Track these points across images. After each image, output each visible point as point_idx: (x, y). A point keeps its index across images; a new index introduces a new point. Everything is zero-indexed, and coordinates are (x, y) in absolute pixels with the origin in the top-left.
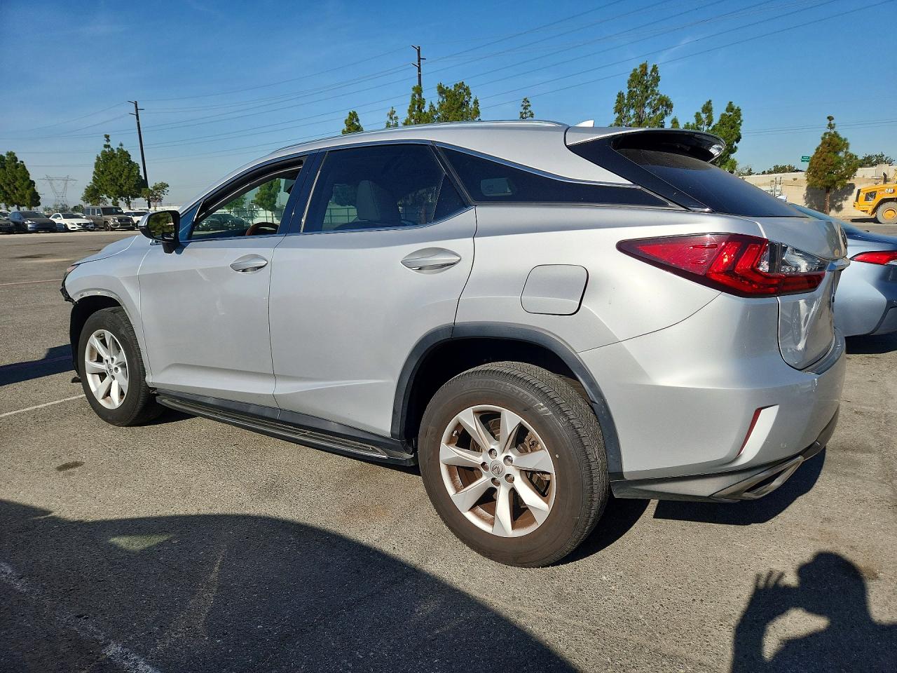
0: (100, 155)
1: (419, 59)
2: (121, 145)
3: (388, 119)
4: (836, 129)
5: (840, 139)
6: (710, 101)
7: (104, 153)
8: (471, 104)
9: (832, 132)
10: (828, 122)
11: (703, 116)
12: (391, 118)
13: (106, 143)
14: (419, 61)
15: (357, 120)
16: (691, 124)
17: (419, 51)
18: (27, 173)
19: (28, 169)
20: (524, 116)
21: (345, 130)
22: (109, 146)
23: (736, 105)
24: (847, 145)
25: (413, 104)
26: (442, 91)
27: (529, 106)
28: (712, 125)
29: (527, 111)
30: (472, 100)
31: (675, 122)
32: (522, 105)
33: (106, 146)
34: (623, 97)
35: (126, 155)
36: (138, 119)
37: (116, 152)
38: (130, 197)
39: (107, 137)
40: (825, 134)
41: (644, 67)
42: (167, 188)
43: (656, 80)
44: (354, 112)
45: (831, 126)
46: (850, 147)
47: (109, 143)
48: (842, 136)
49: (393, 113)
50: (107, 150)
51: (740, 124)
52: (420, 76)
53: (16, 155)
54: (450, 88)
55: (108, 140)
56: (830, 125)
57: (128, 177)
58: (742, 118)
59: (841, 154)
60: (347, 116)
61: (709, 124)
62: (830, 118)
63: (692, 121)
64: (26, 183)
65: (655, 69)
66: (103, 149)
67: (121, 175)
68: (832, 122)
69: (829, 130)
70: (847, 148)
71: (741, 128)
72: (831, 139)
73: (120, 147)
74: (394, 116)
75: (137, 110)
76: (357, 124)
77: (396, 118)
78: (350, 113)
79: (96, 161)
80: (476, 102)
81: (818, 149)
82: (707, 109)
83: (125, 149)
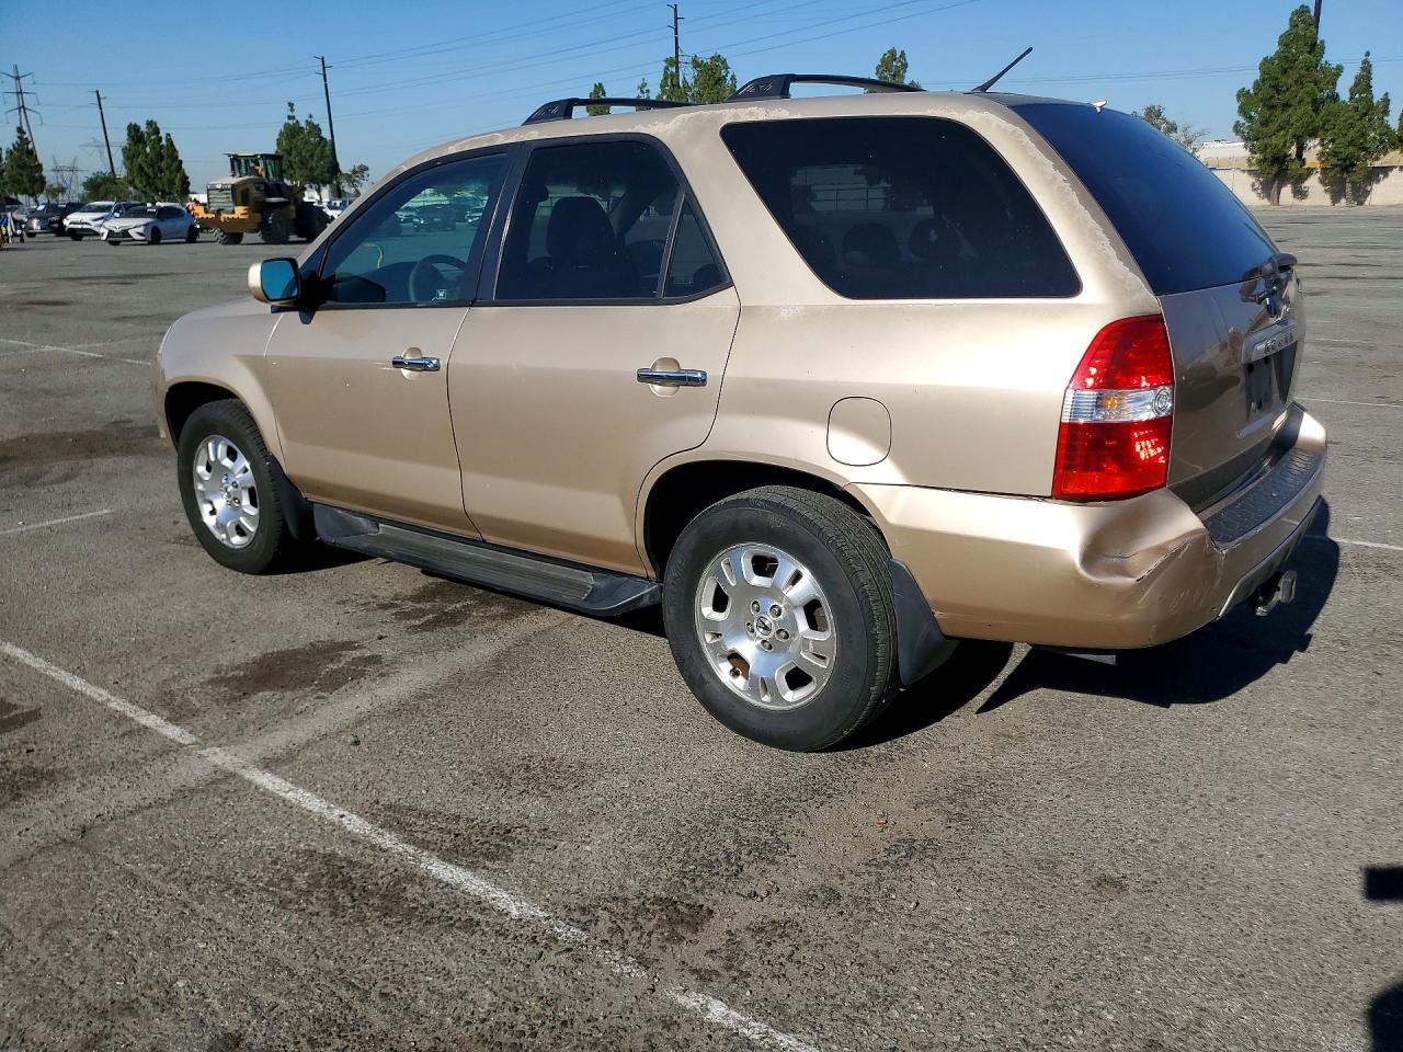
0: (282, 130)
1: (676, 19)
2: (311, 116)
7: (286, 126)
8: (728, 78)
12: (642, 91)
13: (291, 114)
14: (676, 22)
15: (603, 94)
17: (676, 10)
18: (175, 151)
22: (293, 117)
25: (666, 78)
26: (696, 63)
30: (729, 75)
33: (289, 118)
35: (315, 129)
36: (325, 80)
37: (303, 124)
39: (291, 105)
41: (893, 52)
42: (368, 171)
43: (905, 66)
44: (600, 85)
47: (294, 114)
49: (644, 85)
50: (291, 122)
52: (676, 39)
53: (158, 125)
54: (705, 61)
55: (292, 110)
57: (321, 158)
60: (592, 89)
64: (175, 165)
65: (903, 54)
66: (287, 121)
67: (312, 156)
73: (308, 119)
74: (645, 89)
75: (324, 67)
76: (603, 97)
77: (648, 91)
78: (595, 85)
79: (278, 136)
80: (733, 78)
83: (315, 122)
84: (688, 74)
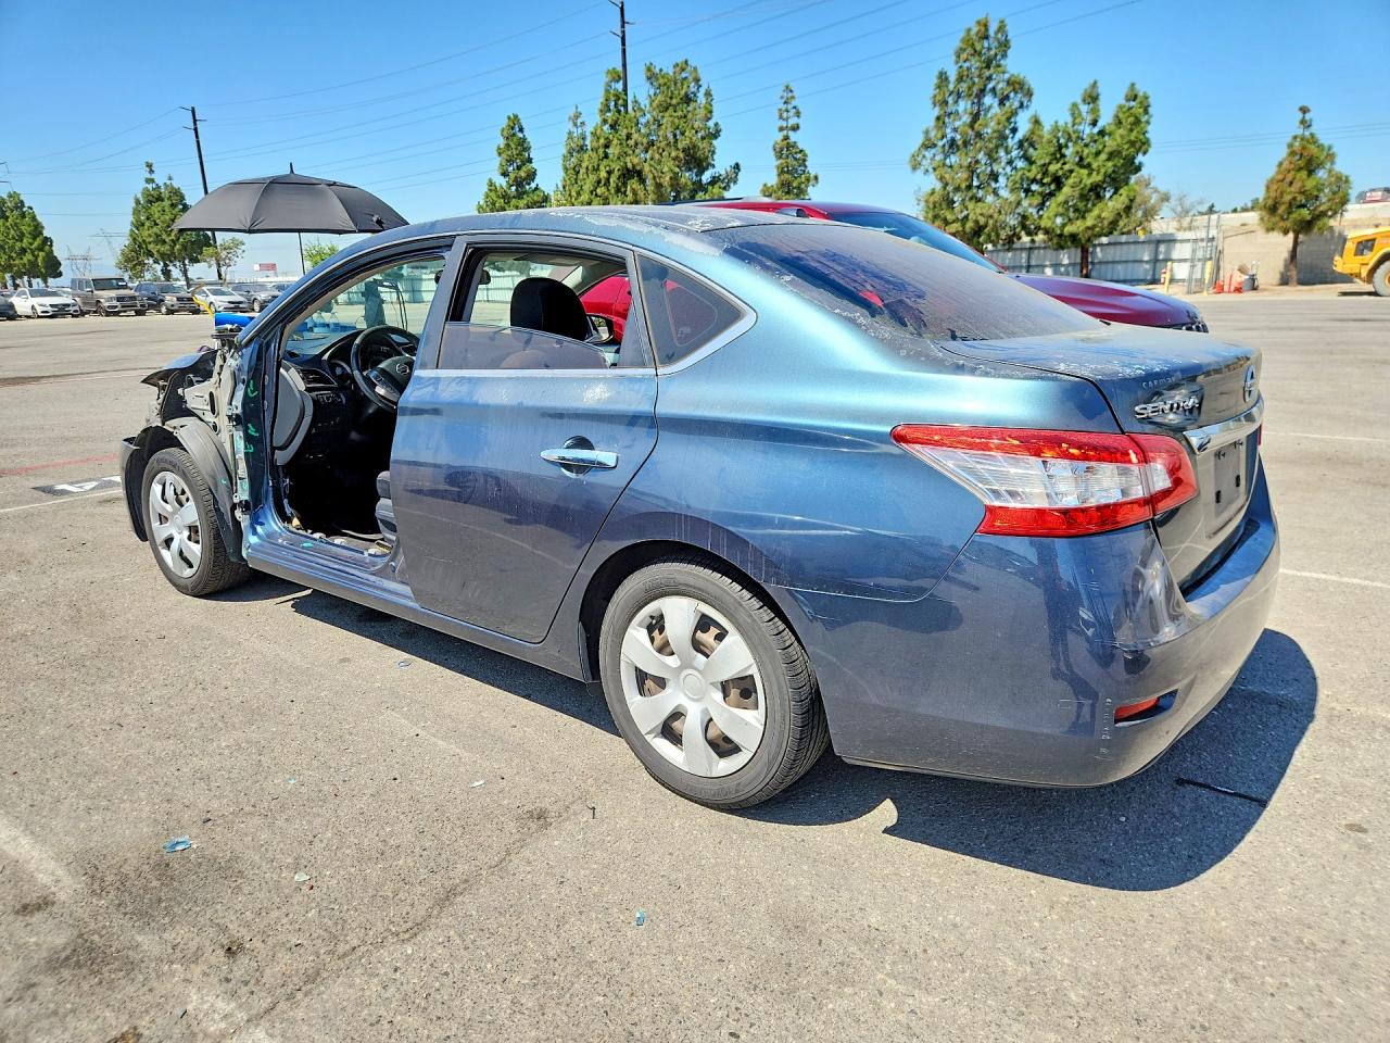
0: (139, 196)
1: (623, 24)
2: (170, 179)
3: (570, 126)
4: (1313, 129)
5: (1320, 147)
6: (1095, 83)
8: (701, 97)
9: (1307, 133)
10: (1300, 115)
11: (1084, 108)
12: (575, 125)
13: (148, 176)
14: (623, 27)
15: (521, 130)
16: (1061, 123)
17: (622, 9)
18: (40, 226)
19: (39, 218)
20: (785, 115)
21: (502, 146)
22: (152, 181)
23: (1141, 89)
24: (1331, 157)
25: (608, 100)
26: (652, 76)
27: (793, 97)
28: (1100, 124)
29: (790, 107)
30: (702, 90)
31: (1037, 122)
32: (782, 97)
33: (148, 181)
34: (947, 79)
35: (178, 195)
36: (197, 136)
37: (162, 190)
38: (187, 262)
39: (149, 166)
40: (1295, 138)
41: (984, 24)
42: (243, 247)
43: (1005, 45)
44: (516, 117)
45: (1305, 124)
46: (1337, 160)
47: (153, 176)
48: (1324, 140)
49: (578, 115)
50: (150, 186)
51: (1148, 122)
52: (624, 52)
53: (22, 198)
54: (665, 71)
55: (152, 171)
56: (1303, 122)
58: (1151, 110)
59: (1322, 174)
60: (504, 123)
61: (1094, 123)
62: (1304, 110)
63: (1064, 118)
64: (40, 241)
65: (1002, 28)
66: (145, 186)
68: (1308, 116)
69: (1300, 132)
70: (1333, 163)
71: (1149, 128)
72: (1304, 148)
73: (168, 182)
74: (579, 121)
75: (195, 121)
76: (521, 135)
77: (583, 123)
78: (509, 118)
79: (134, 205)
80: (708, 94)
81: (1280, 164)
82: (1092, 98)
83: (176, 186)
84: (640, 91)
